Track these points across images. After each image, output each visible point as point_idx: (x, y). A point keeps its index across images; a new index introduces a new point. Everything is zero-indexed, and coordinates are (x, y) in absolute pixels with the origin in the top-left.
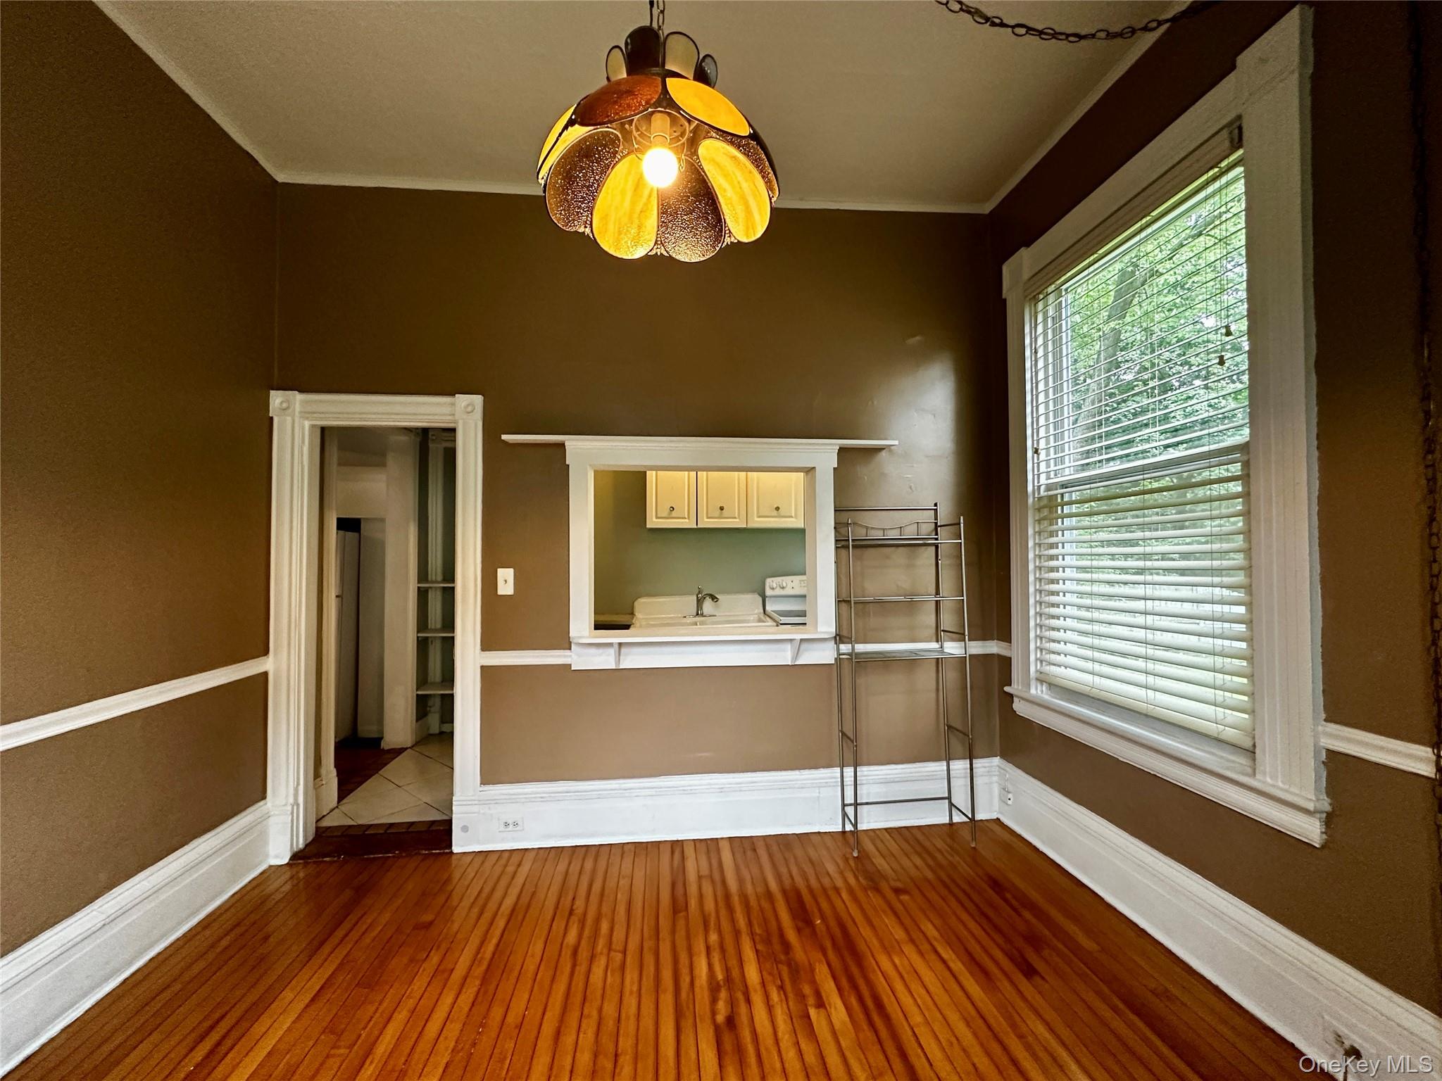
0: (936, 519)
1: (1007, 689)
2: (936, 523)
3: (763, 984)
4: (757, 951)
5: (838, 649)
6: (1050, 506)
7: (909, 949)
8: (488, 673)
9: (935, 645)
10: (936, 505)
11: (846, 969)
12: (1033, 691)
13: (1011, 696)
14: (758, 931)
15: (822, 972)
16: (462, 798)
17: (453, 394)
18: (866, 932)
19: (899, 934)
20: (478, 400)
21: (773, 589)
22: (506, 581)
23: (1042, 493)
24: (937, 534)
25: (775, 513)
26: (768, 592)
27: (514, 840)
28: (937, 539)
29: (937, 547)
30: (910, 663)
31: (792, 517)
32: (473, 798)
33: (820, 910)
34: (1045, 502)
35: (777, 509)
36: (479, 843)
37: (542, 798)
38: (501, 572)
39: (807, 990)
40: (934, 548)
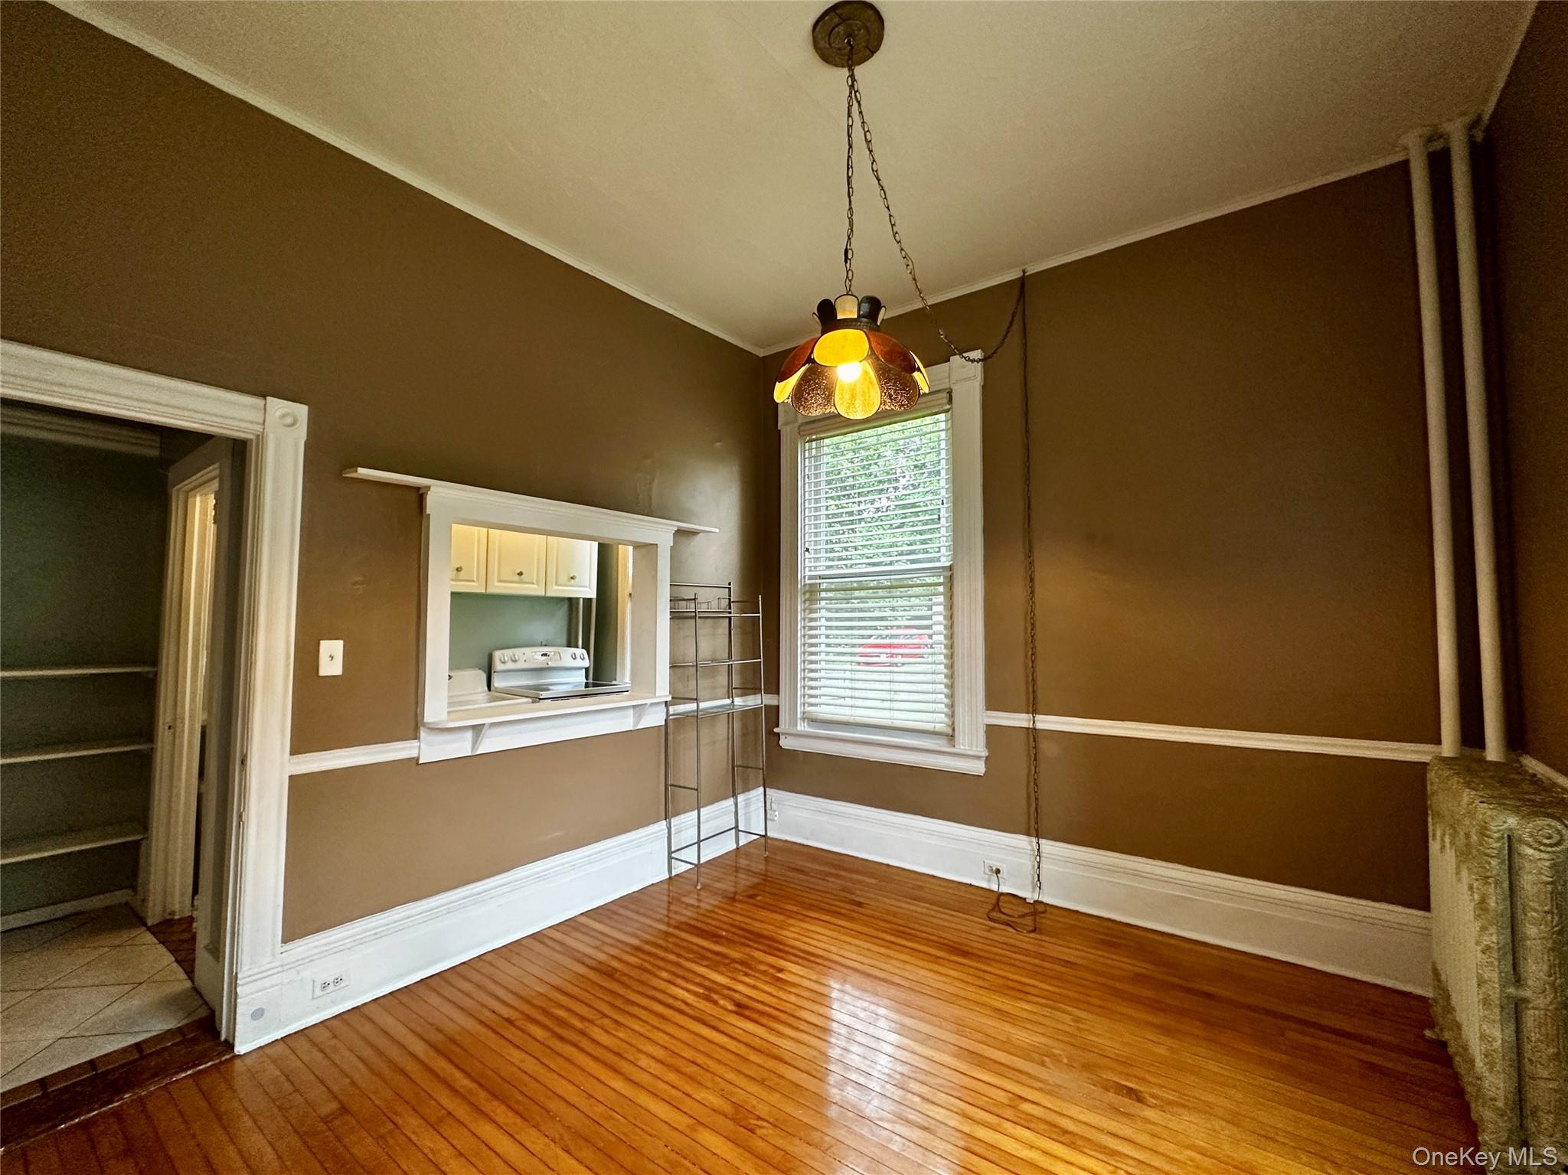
0: (730, 596)
1: (776, 730)
2: (730, 599)
3: (732, 979)
4: (705, 966)
5: (667, 712)
6: (812, 592)
7: (791, 921)
8: (298, 785)
9: (728, 701)
10: (730, 584)
11: (770, 946)
12: (799, 728)
13: (778, 735)
14: (691, 956)
15: (758, 954)
16: (250, 973)
17: (264, 396)
18: (757, 924)
19: (780, 918)
20: (302, 411)
21: (504, 662)
22: (332, 657)
23: (807, 582)
24: (730, 608)
25: (517, 578)
26: (498, 666)
27: (334, 1003)
28: (730, 613)
29: (730, 618)
30: (712, 716)
31: (533, 583)
32: (272, 965)
33: (716, 927)
34: (807, 588)
35: (520, 574)
36: (279, 1027)
37: (375, 934)
38: (324, 644)
39: (763, 968)
40: (727, 620)
